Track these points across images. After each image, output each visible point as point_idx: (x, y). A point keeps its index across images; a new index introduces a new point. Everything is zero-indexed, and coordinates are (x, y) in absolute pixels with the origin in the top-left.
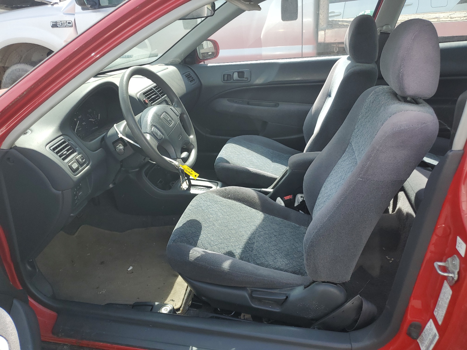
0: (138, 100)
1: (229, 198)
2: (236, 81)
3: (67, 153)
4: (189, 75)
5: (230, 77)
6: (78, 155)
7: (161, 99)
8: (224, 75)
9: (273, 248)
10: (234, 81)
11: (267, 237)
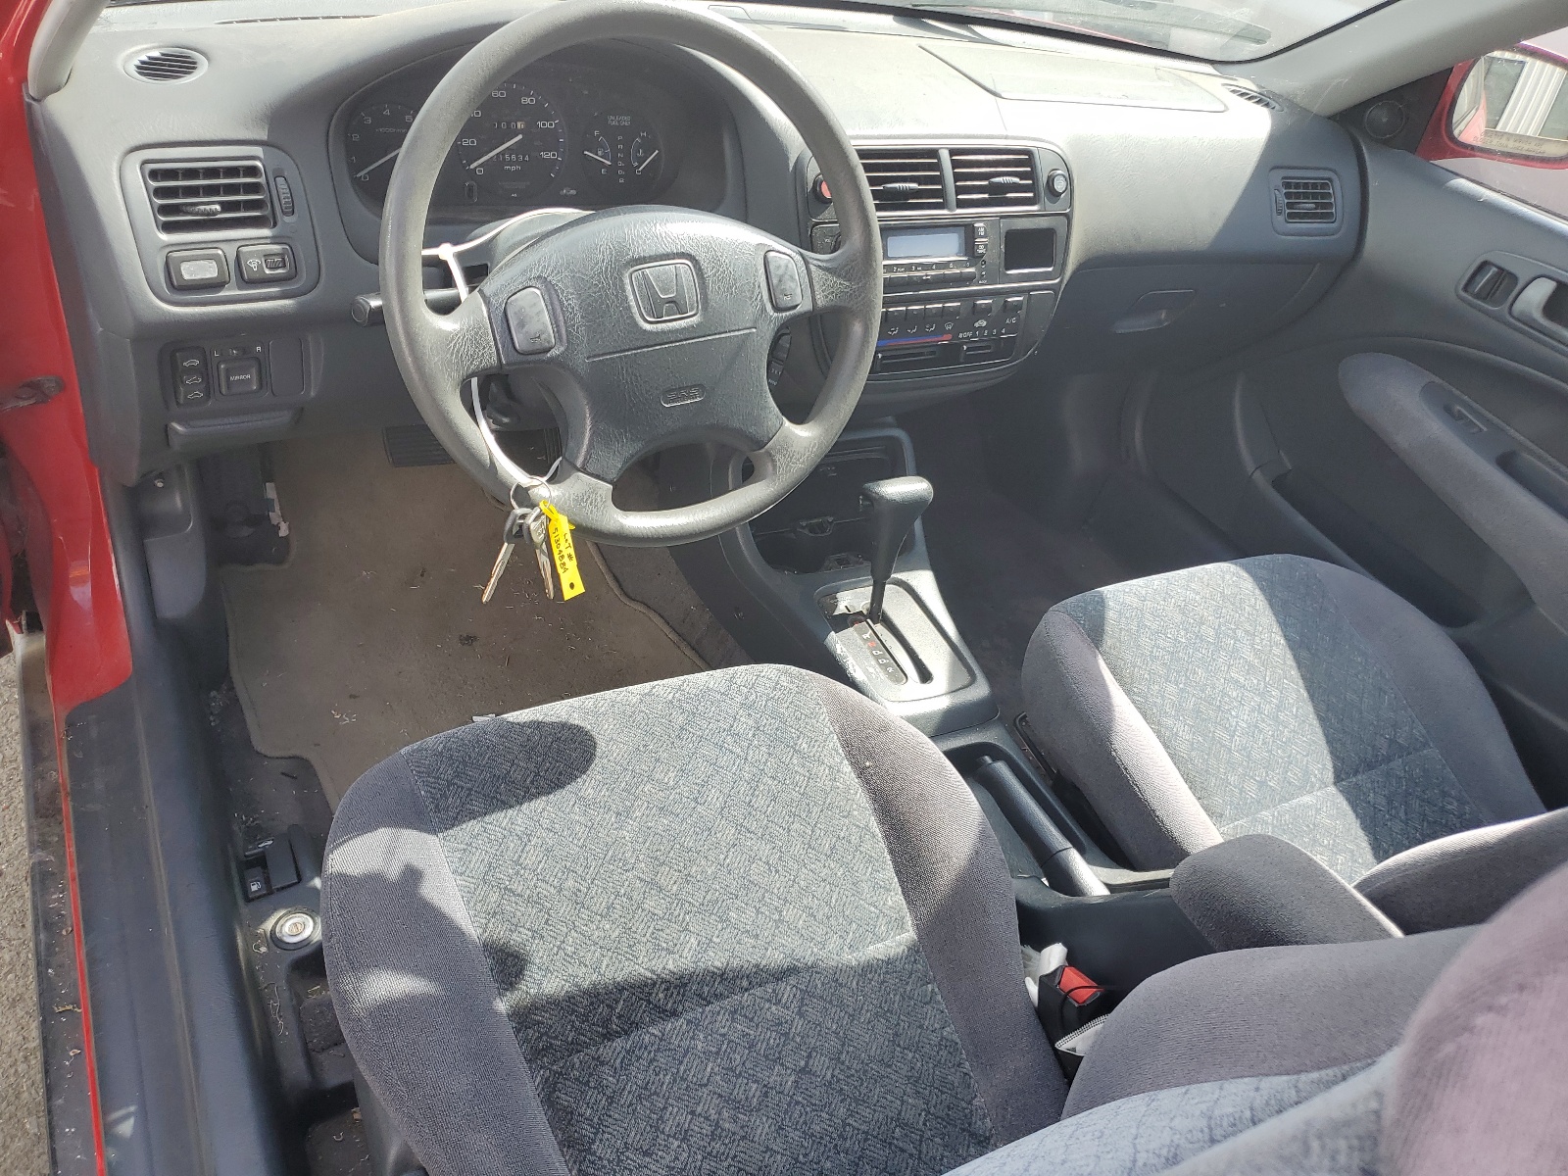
0: (791, 165)
1: (861, 772)
2: (1518, 320)
3: (221, 212)
4: (1324, 186)
5: (1501, 283)
6: (268, 241)
7: (945, 212)
8: (1484, 266)
9: (709, 1105)
10: (1510, 313)
11: (762, 1047)
